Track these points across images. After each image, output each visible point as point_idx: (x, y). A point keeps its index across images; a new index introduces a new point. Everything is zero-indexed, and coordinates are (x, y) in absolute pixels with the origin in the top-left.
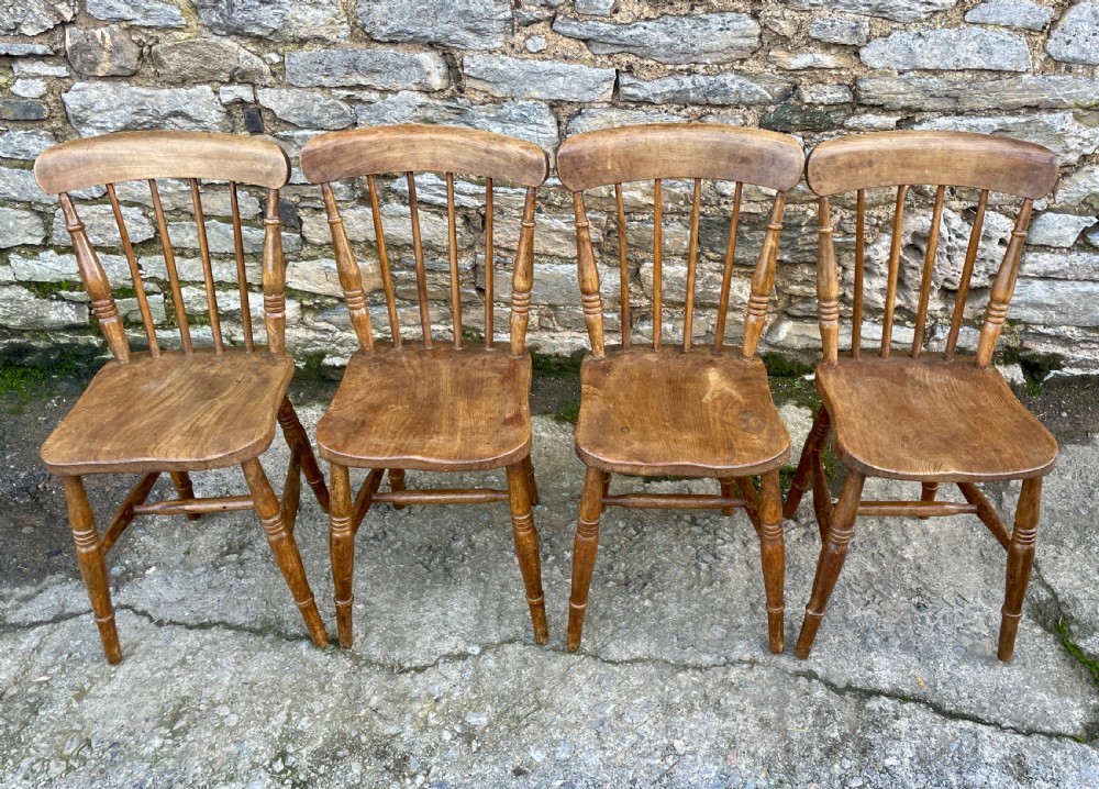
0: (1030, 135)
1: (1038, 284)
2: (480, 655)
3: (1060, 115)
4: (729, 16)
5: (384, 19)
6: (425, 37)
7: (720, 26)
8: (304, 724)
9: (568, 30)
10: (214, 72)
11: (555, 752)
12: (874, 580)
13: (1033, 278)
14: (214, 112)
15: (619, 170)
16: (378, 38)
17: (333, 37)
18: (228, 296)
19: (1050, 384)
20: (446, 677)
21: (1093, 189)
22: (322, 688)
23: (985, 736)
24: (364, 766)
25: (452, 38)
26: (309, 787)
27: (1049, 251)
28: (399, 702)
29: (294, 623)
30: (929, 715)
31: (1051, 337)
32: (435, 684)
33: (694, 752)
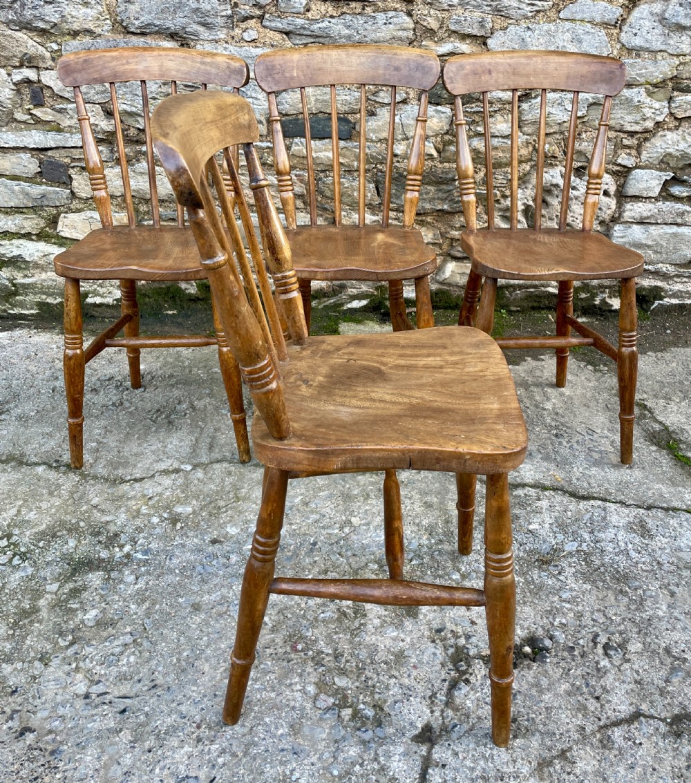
1: (636, 229)
2: (191, 470)
3: (636, 90)
4: (391, 14)
5: (137, 15)
6: (167, 29)
7: (385, 21)
8: (32, 516)
9: (273, 25)
10: (8, 59)
11: (247, 528)
13: (632, 223)
14: (7, 90)
15: (302, 77)
16: (132, 30)
17: (98, 31)
18: (12, 244)
19: (656, 312)
20: (160, 484)
21: (668, 150)
22: (51, 494)
23: (612, 509)
24: (79, 541)
25: (187, 30)
26: (28, 555)
27: (641, 201)
28: (118, 500)
29: (35, 456)
30: (566, 499)
31: (652, 273)
32: (150, 488)
33: (368, 524)
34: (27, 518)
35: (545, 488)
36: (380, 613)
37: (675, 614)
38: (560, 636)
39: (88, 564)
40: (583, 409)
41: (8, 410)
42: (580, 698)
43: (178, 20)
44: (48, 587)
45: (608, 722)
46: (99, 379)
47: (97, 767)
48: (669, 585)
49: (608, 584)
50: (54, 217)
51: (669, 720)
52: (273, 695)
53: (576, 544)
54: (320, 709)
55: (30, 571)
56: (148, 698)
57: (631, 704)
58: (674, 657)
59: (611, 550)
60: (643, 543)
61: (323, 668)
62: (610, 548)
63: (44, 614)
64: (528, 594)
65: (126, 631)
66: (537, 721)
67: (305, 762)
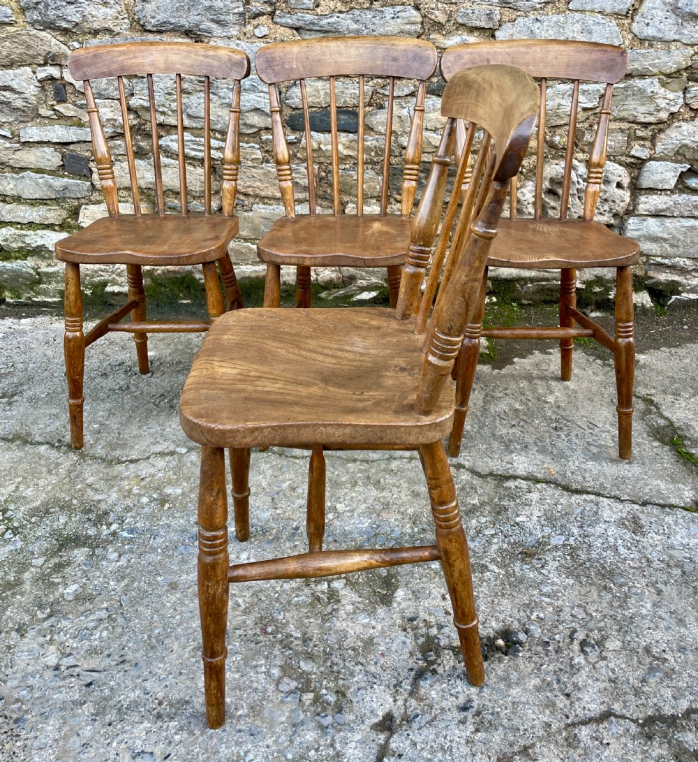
0: (629, 99)
1: (650, 220)
2: (187, 452)
3: (649, 80)
4: (398, 8)
5: (153, 14)
6: (182, 26)
7: (392, 15)
8: (29, 492)
9: (283, 21)
10: (33, 57)
12: (521, 414)
13: (647, 215)
14: (32, 87)
15: (302, 69)
16: (149, 28)
17: (117, 29)
18: (36, 235)
19: (673, 307)
20: (154, 466)
21: (683, 141)
22: (50, 472)
23: (605, 504)
24: (70, 518)
25: (201, 27)
26: (20, 530)
27: (656, 194)
28: (111, 480)
29: (40, 436)
30: (558, 492)
31: (669, 267)
32: (144, 469)
33: (352, 511)
34: (24, 495)
35: (537, 481)
36: (354, 599)
37: (660, 613)
38: (536, 631)
39: (76, 541)
40: (586, 403)
41: (21, 392)
42: (549, 694)
43: (192, 17)
44: (34, 561)
45: (576, 720)
46: (110, 364)
47: (57, 737)
48: (657, 583)
49: (592, 580)
50: (75, 209)
51: (641, 721)
52: (237, 676)
53: (563, 538)
54: (282, 692)
55: (19, 544)
56: (115, 672)
57: (603, 703)
58: (654, 656)
59: (599, 545)
60: (634, 540)
61: (291, 652)
62: (598, 543)
63: (27, 587)
64: (508, 586)
65: (103, 606)
66: (502, 715)
67: (261, 744)
